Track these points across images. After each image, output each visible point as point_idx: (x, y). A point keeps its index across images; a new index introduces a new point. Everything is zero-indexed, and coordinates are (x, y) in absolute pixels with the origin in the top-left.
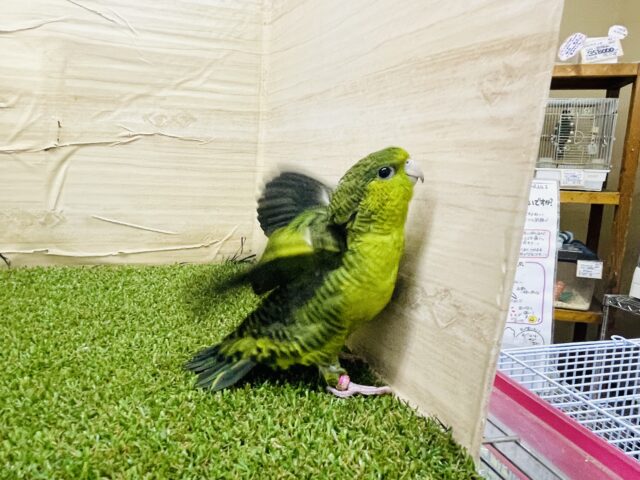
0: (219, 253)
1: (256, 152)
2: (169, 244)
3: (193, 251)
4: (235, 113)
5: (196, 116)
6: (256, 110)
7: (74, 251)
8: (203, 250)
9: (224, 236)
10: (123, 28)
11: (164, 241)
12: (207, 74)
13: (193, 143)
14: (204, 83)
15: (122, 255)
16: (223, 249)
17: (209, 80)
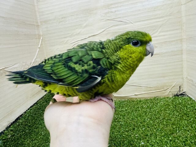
0: (170, 92)
1: (182, 54)
2: (151, 90)
3: (160, 92)
4: (172, 41)
5: (157, 46)
6: (181, 38)
7: (121, 95)
8: (164, 91)
9: (172, 86)
10: (130, 23)
11: (149, 89)
12: (159, 30)
13: (157, 55)
14: (159, 33)
15: (136, 95)
16: (171, 91)
17: (160, 32)
